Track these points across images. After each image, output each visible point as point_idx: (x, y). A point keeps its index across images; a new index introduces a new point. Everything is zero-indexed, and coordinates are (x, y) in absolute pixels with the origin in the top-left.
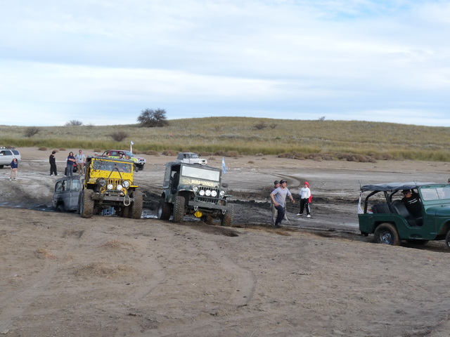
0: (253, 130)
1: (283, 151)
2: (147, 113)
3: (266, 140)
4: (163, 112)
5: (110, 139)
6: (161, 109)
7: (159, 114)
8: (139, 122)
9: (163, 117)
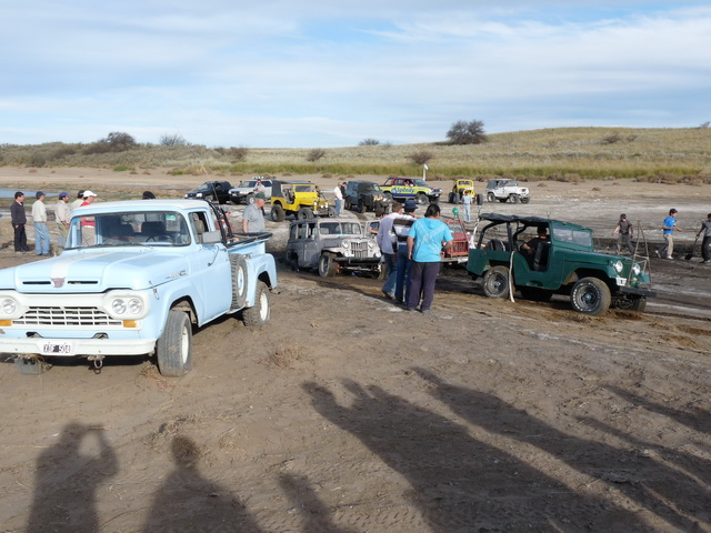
0: (602, 144)
1: (644, 173)
2: (458, 127)
3: (621, 158)
4: (480, 124)
6: (478, 120)
7: (475, 127)
9: (479, 131)
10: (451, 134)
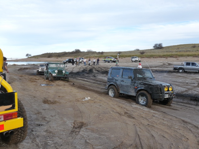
0: (191, 48)
1: (195, 55)
2: (156, 45)
3: (193, 51)
4: (162, 44)
5: (139, 54)
6: (161, 43)
7: (160, 45)
8: (153, 48)
9: (161, 46)
10: (154, 47)
